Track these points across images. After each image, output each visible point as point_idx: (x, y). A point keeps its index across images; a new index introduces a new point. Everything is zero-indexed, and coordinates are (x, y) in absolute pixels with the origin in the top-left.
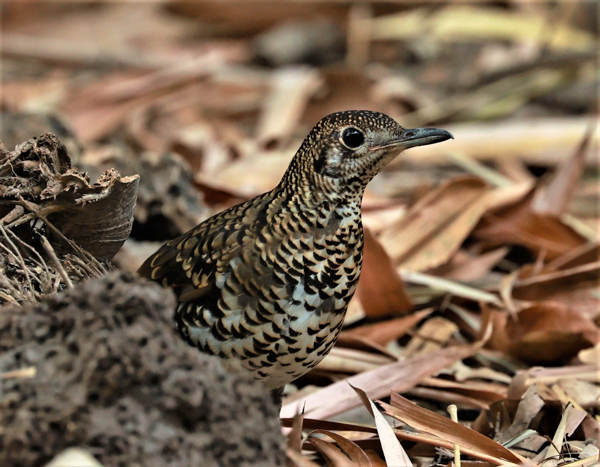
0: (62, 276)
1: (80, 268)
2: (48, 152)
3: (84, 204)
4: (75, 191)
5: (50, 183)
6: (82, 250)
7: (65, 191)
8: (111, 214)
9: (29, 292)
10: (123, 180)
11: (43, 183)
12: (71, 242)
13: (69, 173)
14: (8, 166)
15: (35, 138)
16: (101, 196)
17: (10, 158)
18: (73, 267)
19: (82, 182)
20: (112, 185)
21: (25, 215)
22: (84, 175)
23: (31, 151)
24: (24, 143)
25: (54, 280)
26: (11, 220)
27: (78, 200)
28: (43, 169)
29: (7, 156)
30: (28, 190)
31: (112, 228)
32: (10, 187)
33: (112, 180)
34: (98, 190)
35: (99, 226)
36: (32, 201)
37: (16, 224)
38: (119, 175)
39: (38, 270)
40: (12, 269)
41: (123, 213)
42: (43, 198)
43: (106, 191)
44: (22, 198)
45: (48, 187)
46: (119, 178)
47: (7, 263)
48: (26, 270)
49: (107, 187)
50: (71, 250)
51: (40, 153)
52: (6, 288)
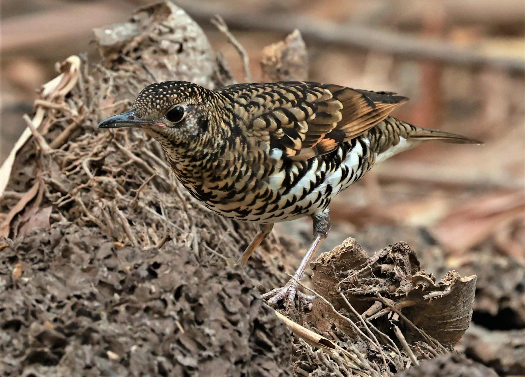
0: (412, 359)
1: (429, 353)
2: (401, 257)
3: (431, 299)
4: (423, 289)
5: (402, 283)
6: (430, 338)
7: (415, 289)
8: (453, 307)
9: (385, 373)
10: (463, 280)
11: (397, 282)
12: (421, 331)
13: (418, 274)
14: (369, 269)
15: (390, 246)
16: (445, 292)
17: (370, 263)
18: (423, 352)
19: (429, 281)
20: (454, 283)
21: (383, 309)
22: (430, 276)
23: (387, 256)
24: (382, 250)
25: (405, 363)
26: (371, 314)
27: (426, 297)
28: (398, 271)
29: (368, 261)
30: (385, 288)
31: (455, 320)
32: (370, 286)
33: (453, 280)
34: (442, 288)
35: (444, 318)
36: (389, 297)
37: (376, 316)
38: (459, 276)
39: (393, 354)
40: (373, 354)
41: (464, 307)
42: (397, 295)
43: (449, 289)
44: (380, 295)
45: (401, 286)
46: (459, 278)
47: (368, 349)
48: (384, 355)
49: (449, 285)
50: (421, 338)
51: (394, 258)
52: (366, 370)
